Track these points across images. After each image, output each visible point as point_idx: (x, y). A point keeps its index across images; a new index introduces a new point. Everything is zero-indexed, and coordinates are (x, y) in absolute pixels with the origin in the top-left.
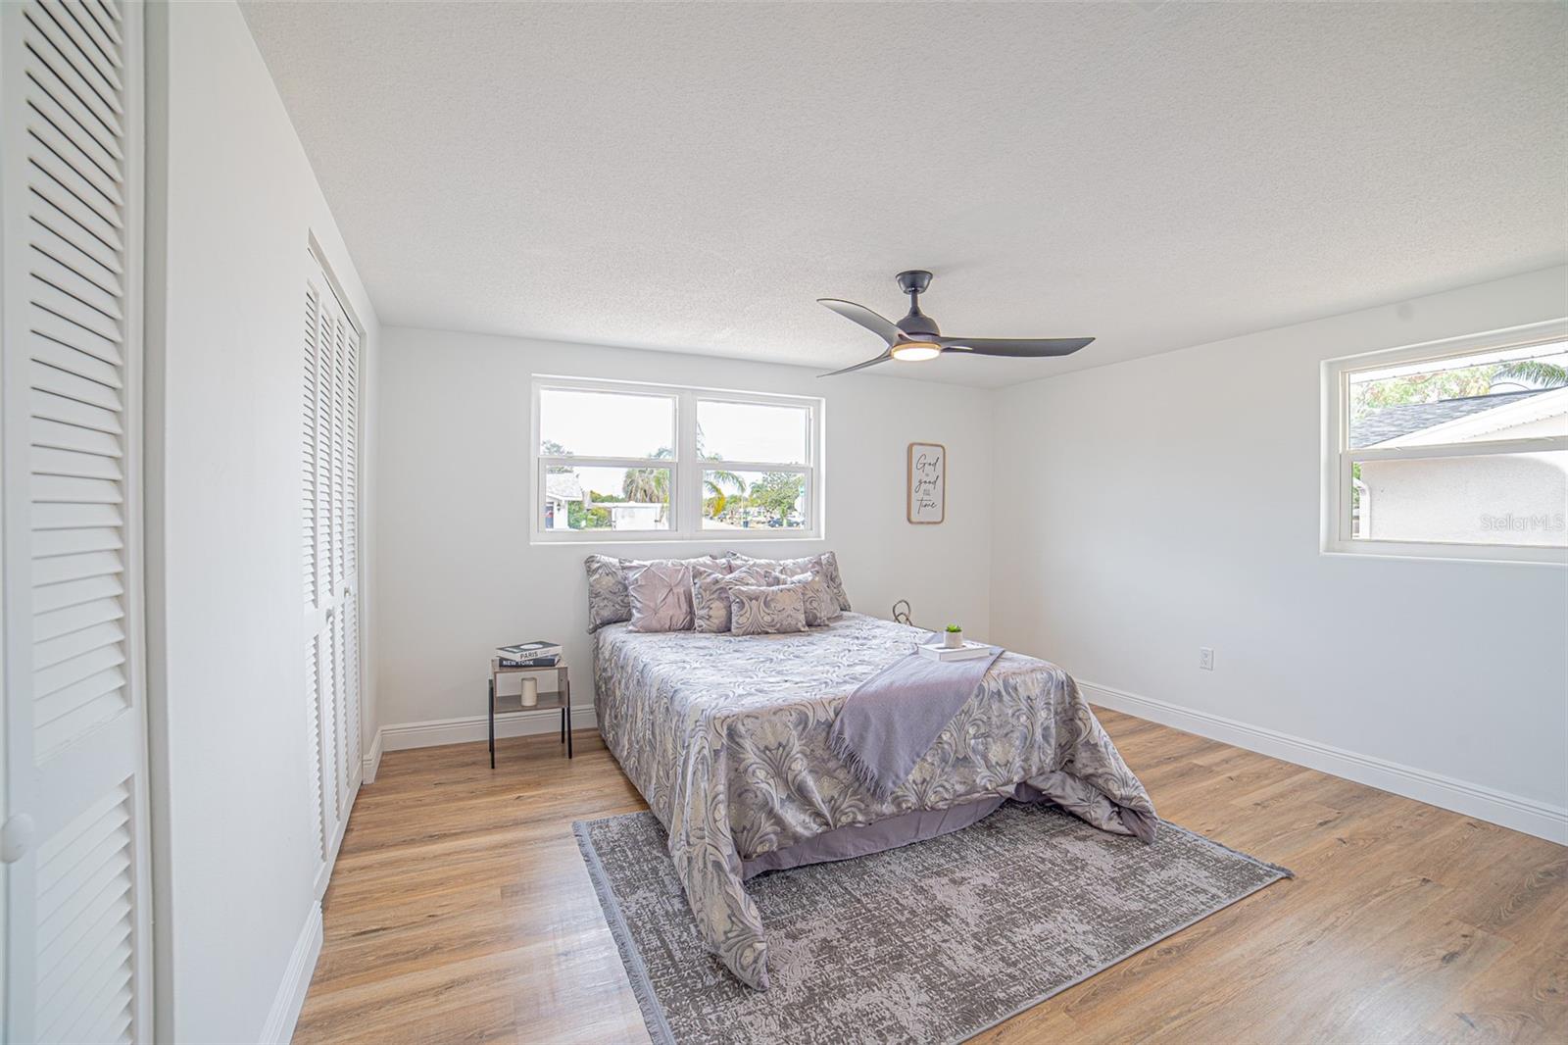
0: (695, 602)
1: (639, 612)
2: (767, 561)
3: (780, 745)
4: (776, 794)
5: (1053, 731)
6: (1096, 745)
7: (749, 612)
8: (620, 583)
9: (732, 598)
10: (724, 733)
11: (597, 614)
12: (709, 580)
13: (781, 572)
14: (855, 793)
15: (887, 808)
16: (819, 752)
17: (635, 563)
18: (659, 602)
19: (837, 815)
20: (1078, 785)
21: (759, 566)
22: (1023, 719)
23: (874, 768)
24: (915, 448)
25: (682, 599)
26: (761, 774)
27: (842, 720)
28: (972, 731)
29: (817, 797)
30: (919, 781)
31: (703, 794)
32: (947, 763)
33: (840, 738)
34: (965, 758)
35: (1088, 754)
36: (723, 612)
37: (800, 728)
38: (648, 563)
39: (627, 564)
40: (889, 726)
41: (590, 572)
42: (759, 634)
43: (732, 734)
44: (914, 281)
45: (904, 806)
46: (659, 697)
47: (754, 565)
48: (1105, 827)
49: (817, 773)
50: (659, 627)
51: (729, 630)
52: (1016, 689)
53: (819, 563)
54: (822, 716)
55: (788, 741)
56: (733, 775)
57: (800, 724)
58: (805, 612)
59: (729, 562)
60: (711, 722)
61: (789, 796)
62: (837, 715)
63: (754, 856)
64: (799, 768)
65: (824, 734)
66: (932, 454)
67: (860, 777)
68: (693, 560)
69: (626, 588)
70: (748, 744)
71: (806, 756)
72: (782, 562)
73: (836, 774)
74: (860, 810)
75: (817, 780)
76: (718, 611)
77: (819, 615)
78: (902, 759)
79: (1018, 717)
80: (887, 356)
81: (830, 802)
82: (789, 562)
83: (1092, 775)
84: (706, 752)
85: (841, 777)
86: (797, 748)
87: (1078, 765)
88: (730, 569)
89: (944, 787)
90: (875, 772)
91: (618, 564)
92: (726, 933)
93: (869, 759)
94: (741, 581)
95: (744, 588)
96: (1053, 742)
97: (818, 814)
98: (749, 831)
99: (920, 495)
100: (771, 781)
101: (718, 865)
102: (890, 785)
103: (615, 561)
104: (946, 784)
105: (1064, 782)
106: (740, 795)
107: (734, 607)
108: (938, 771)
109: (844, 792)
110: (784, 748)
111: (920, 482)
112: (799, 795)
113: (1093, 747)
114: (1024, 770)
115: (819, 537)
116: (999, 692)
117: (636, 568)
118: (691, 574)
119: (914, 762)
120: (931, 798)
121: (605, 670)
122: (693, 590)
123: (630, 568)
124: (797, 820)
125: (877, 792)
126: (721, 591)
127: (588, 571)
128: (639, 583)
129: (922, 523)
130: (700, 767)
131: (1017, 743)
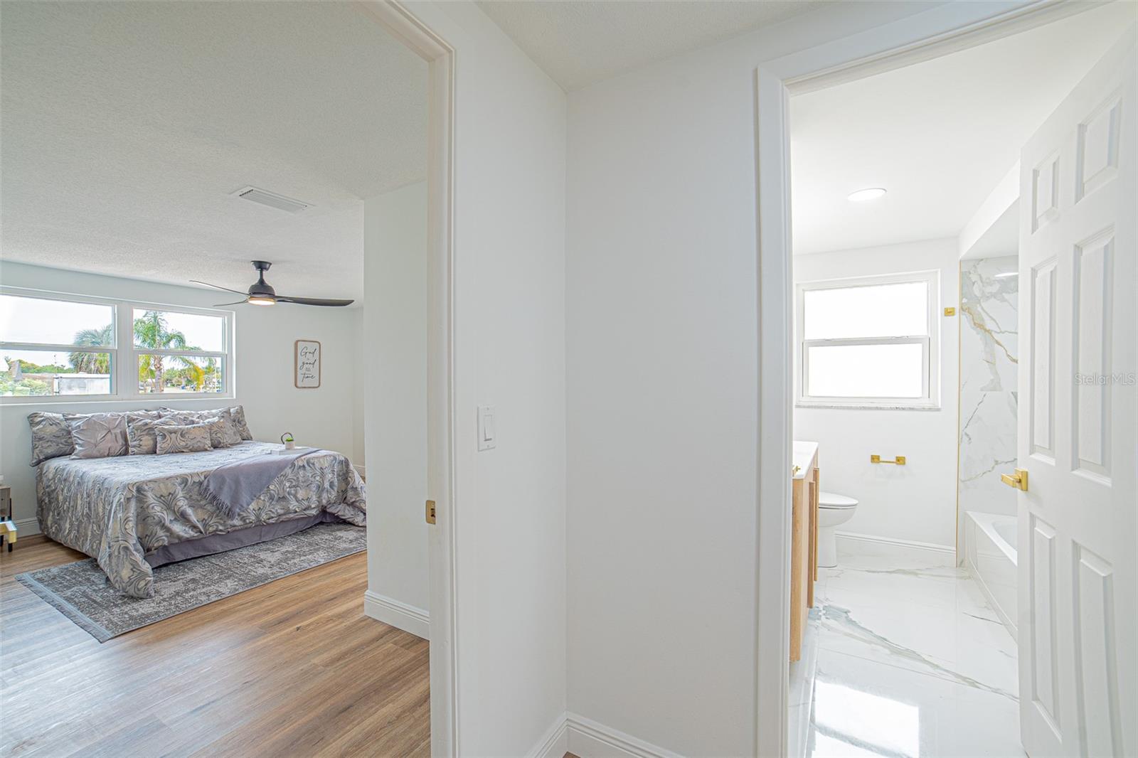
0: (129, 438)
1: (81, 446)
2: (188, 412)
3: (170, 494)
4: (168, 518)
5: (336, 484)
6: (356, 488)
7: (169, 441)
8: (64, 430)
9: (157, 433)
10: (134, 490)
11: (41, 452)
12: (140, 423)
13: (198, 418)
14: (217, 516)
15: (237, 522)
16: (195, 497)
17: (78, 416)
18: (99, 438)
19: (207, 527)
20: (351, 509)
21: (181, 415)
22: (318, 478)
23: (228, 502)
24: (299, 343)
25: (119, 437)
26: (158, 509)
27: (208, 481)
28: (287, 485)
29: (194, 518)
30: (256, 509)
31: (119, 519)
32: (273, 500)
33: (206, 489)
34: (284, 497)
35: (353, 492)
36: (151, 443)
37: (183, 485)
38: (90, 415)
39: (71, 416)
40: (237, 482)
41: (32, 424)
42: (176, 452)
43: (139, 490)
44: (261, 266)
45: (248, 521)
46: (94, 485)
47: (178, 414)
48: (360, 525)
49: (194, 507)
50: (99, 454)
51: (155, 453)
52: (313, 464)
53: (228, 412)
54: (197, 479)
55: (175, 492)
56: (139, 510)
57: (183, 483)
58: (211, 440)
59: (159, 413)
60: (126, 487)
61: (175, 519)
62: (205, 478)
63: (153, 549)
64: (182, 504)
65: (198, 488)
66: (312, 347)
67: (219, 508)
68: (128, 412)
69: (69, 433)
70: (150, 494)
71: (187, 499)
72: (199, 412)
73: (205, 507)
74: (221, 524)
75: (195, 511)
76: (147, 442)
77: (222, 441)
78: (244, 498)
79: (315, 477)
80: (246, 301)
81: (202, 521)
82: (205, 412)
83: (354, 502)
84: (122, 500)
85: (209, 508)
86: (181, 494)
87: (348, 498)
88: (160, 417)
89: (271, 511)
90: (229, 504)
91: (62, 418)
92: (129, 577)
93: (225, 499)
94: (165, 423)
95: (166, 427)
96: (336, 489)
97: (194, 527)
98: (149, 537)
99: (304, 371)
100: (165, 512)
101: (126, 548)
102: (238, 510)
103: (60, 416)
104: (273, 510)
105: (345, 508)
106: (144, 520)
107: (159, 439)
108: (268, 504)
109: (211, 515)
110: (172, 495)
111: (303, 363)
112: (183, 517)
113: (355, 489)
114: (319, 502)
115: (232, 397)
116: (304, 466)
117: (79, 418)
118: (126, 420)
119: (253, 500)
120: (264, 517)
121: (49, 486)
122: (127, 430)
123: (73, 419)
124: (178, 528)
125: (230, 514)
126: (149, 430)
127: (31, 424)
128: (81, 428)
129: (305, 387)
130: (118, 508)
131: (314, 489)
